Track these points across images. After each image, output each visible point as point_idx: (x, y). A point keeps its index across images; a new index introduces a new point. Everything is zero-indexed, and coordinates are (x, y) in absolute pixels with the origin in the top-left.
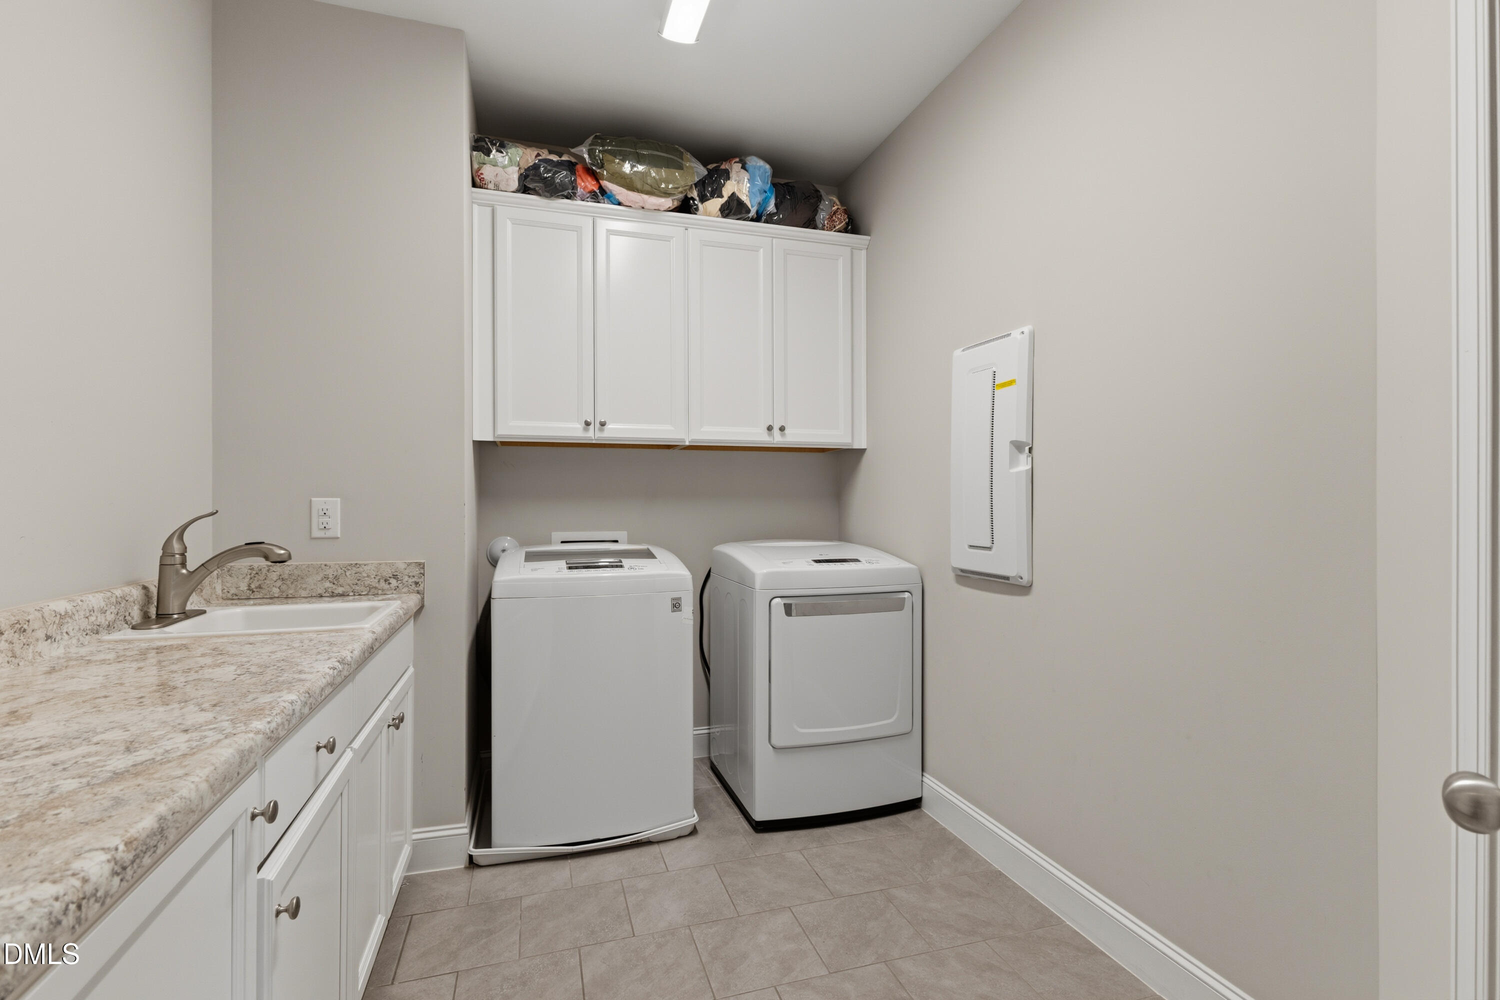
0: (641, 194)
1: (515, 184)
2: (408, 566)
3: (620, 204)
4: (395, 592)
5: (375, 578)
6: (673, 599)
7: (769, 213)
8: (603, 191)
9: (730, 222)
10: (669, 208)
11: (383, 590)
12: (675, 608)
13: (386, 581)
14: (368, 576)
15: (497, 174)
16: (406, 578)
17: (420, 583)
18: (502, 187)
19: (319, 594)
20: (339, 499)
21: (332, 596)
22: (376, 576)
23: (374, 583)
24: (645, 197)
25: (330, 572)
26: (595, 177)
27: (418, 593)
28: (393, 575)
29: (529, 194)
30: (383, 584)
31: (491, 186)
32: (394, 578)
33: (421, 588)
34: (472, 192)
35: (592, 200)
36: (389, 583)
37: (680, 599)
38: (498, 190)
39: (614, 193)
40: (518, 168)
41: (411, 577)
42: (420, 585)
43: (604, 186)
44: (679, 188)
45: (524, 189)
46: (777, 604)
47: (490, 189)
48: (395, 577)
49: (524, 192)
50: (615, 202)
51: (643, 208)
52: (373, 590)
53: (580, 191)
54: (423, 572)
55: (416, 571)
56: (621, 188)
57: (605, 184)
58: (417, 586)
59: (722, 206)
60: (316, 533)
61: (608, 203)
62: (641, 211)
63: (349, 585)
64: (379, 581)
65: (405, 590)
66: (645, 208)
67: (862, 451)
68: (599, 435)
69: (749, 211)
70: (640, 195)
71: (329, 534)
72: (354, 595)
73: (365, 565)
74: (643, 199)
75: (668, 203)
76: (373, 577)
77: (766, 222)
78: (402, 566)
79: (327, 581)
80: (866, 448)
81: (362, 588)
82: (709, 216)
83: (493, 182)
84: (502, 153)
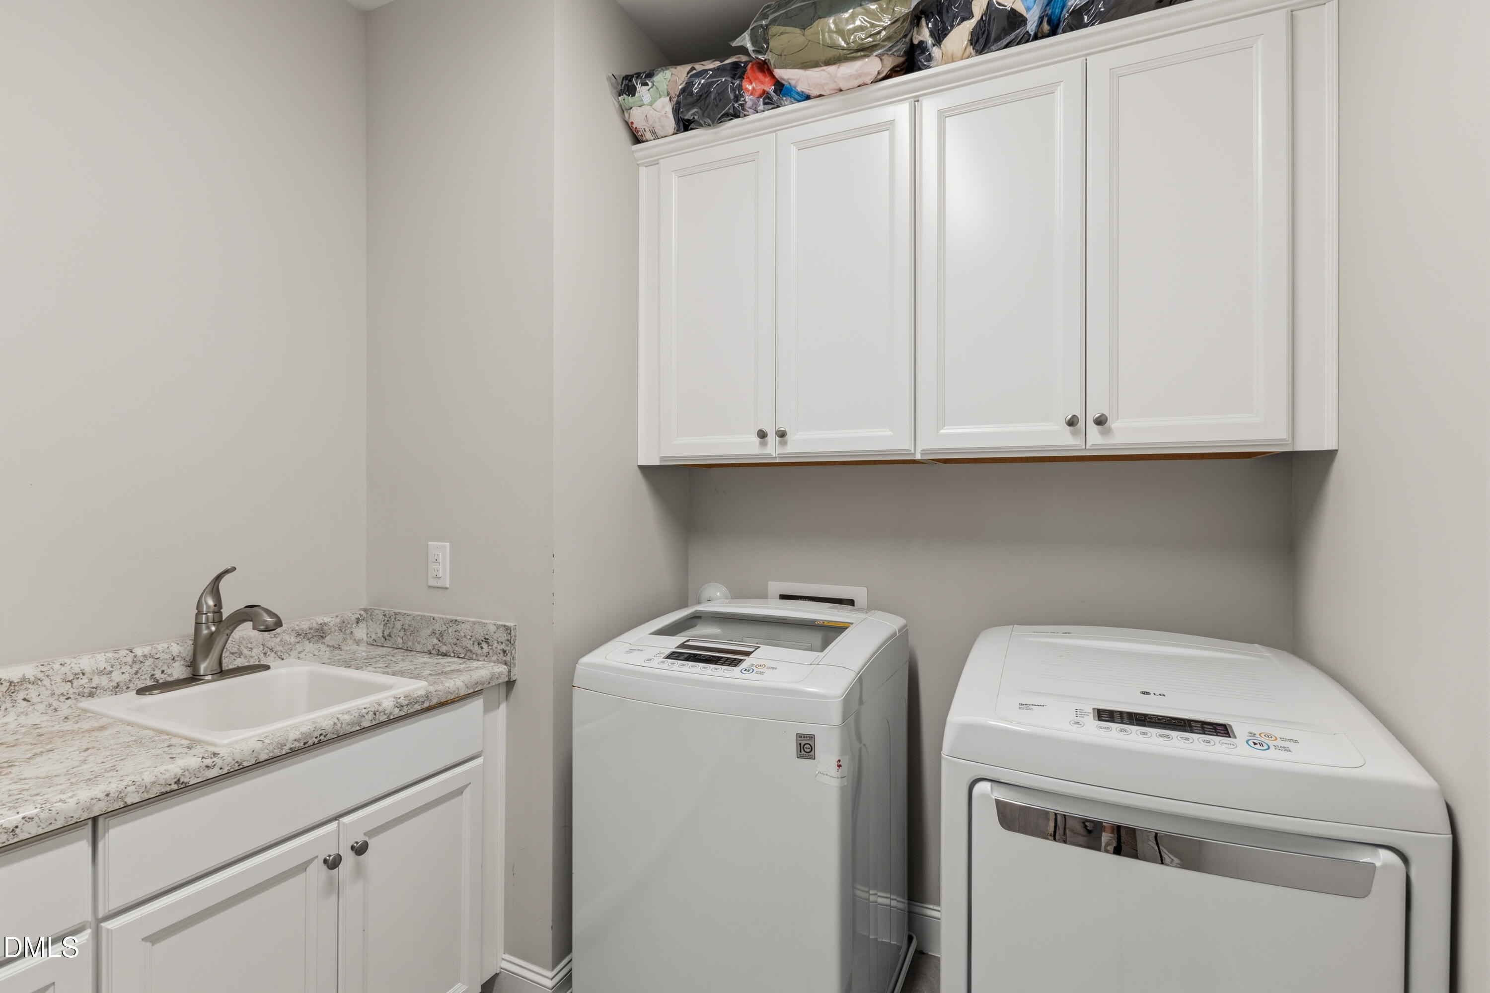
0: (824, 68)
1: (670, 123)
2: (498, 628)
3: (808, 98)
4: (486, 658)
5: (470, 639)
6: (799, 736)
7: (1073, 11)
8: (780, 87)
9: (995, 57)
10: (879, 73)
11: (477, 655)
12: (803, 752)
13: (479, 644)
14: (465, 636)
15: (646, 116)
16: (496, 644)
17: (507, 652)
18: (660, 133)
19: (429, 651)
20: (448, 544)
21: (438, 655)
22: (471, 637)
23: (468, 643)
24: (832, 69)
25: (437, 627)
26: (764, 68)
27: (506, 664)
28: (485, 639)
29: (692, 129)
30: (476, 649)
31: (648, 135)
32: (486, 642)
33: (508, 658)
34: (633, 152)
35: (767, 107)
36: (482, 648)
37: (812, 737)
38: (658, 138)
39: (793, 83)
40: (668, 98)
41: (500, 643)
42: (507, 654)
43: (780, 77)
44: (879, 33)
45: (684, 125)
46: (984, 796)
47: (651, 140)
48: (486, 640)
49: (686, 129)
50: (799, 98)
51: (841, 90)
52: (469, 654)
53: (749, 99)
54: (509, 639)
55: (504, 637)
56: (796, 70)
57: (781, 73)
58: (506, 656)
59: (972, 34)
60: (432, 582)
61: (792, 103)
62: (839, 98)
63: (450, 644)
64: (473, 644)
65: (494, 658)
66: (843, 89)
67: (1329, 456)
68: (780, 450)
69: (1023, 21)
70: (824, 70)
71: (439, 584)
72: (454, 657)
73: (463, 623)
74: (830, 74)
75: (872, 65)
76: (469, 637)
77: (1072, 28)
78: (492, 629)
79: (435, 637)
80: (1333, 447)
81: (460, 650)
82: (953, 61)
83: (647, 130)
84: (647, 85)
